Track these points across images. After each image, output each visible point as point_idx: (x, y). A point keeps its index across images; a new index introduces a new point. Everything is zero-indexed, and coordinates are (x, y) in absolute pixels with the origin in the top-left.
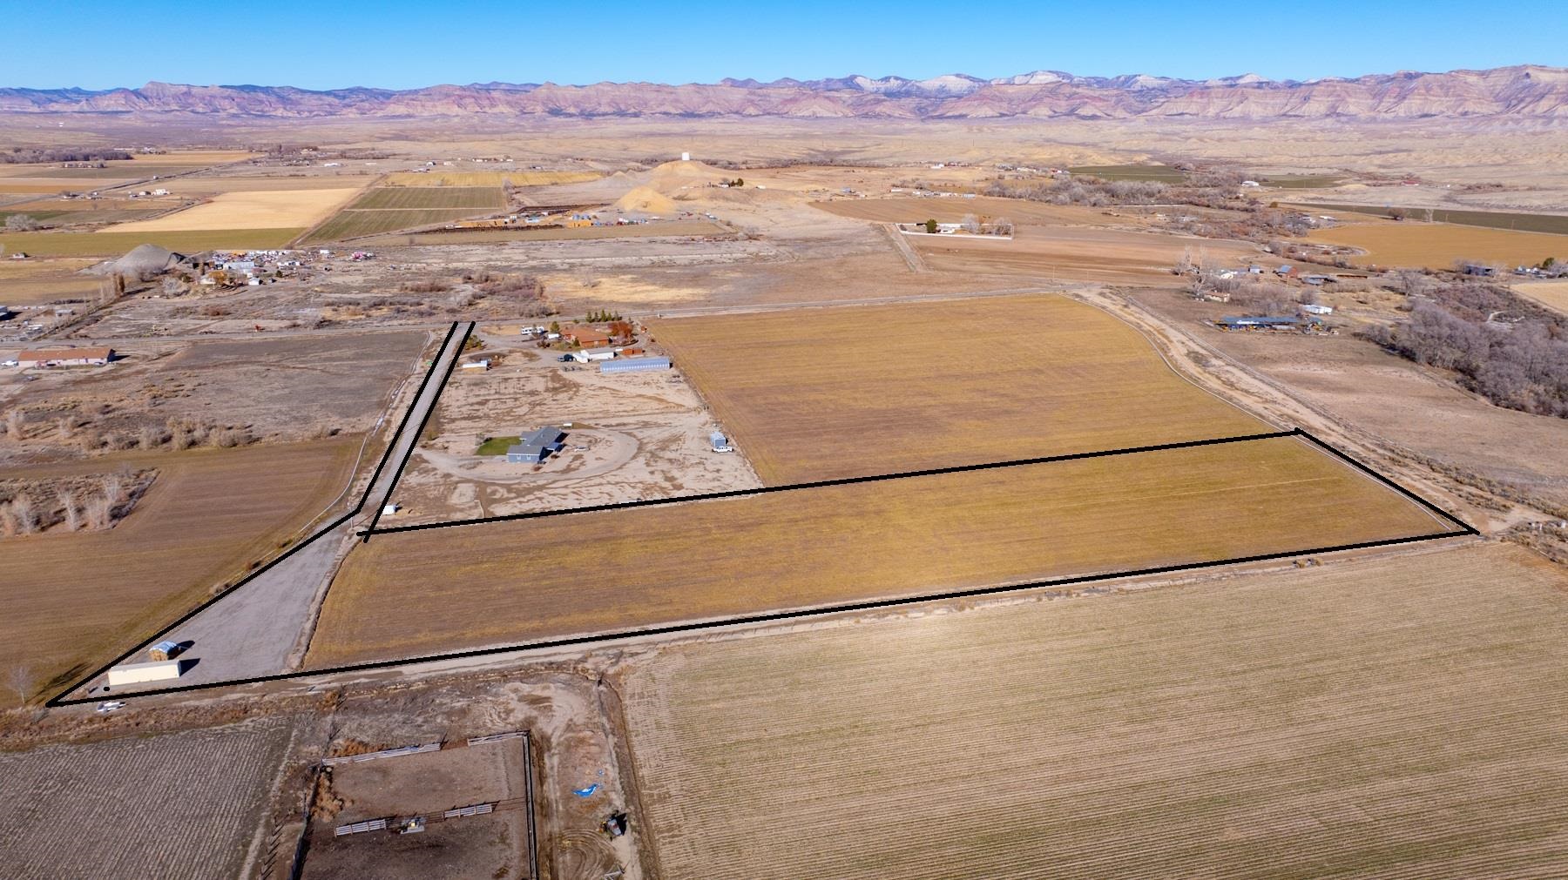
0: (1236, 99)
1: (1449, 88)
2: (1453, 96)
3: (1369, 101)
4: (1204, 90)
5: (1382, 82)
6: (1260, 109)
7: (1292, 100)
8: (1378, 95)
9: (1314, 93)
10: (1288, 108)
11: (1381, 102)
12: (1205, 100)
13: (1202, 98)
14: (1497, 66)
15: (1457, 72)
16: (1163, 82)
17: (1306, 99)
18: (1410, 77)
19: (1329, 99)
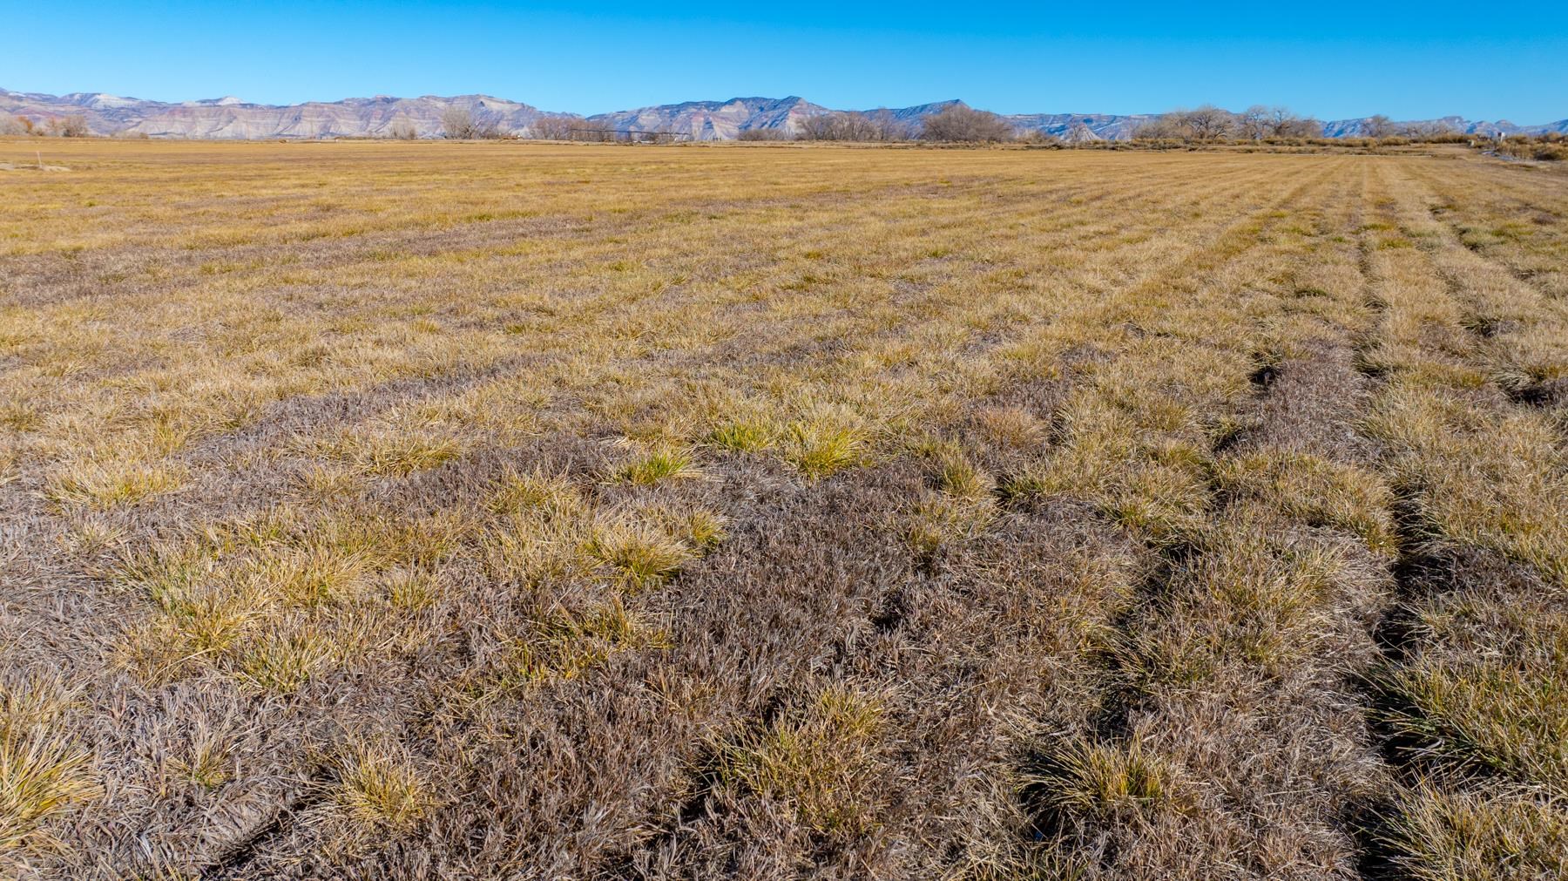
0: (224, 118)
1: (424, 112)
2: (430, 118)
3: (358, 122)
4: (184, 110)
5: (364, 105)
6: (251, 129)
7: (284, 120)
8: (365, 117)
9: (303, 113)
10: (280, 128)
11: (369, 122)
12: (189, 119)
13: (184, 116)
14: (459, 95)
15: (428, 97)
16: (131, 102)
17: (297, 119)
18: (389, 101)
19: (320, 119)
